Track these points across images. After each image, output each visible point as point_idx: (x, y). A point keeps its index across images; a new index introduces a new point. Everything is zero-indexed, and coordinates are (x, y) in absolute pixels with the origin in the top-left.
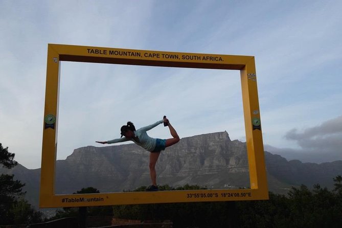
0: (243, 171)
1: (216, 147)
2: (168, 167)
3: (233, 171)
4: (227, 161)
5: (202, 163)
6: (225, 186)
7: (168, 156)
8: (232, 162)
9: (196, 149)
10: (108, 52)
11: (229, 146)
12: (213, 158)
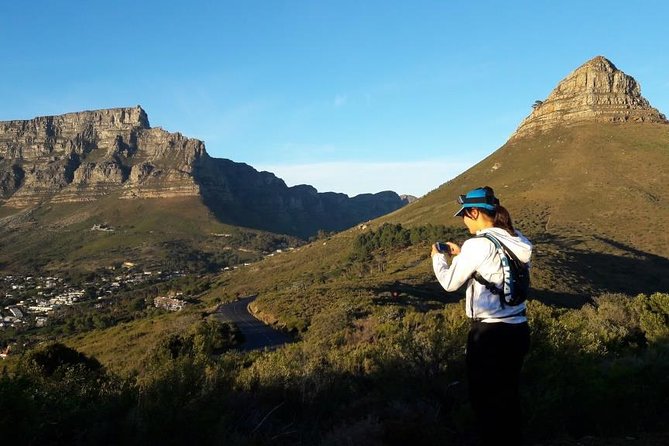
3: (129, 196)
4: (126, 174)
6: (95, 227)
11: (140, 140)
12: (94, 165)
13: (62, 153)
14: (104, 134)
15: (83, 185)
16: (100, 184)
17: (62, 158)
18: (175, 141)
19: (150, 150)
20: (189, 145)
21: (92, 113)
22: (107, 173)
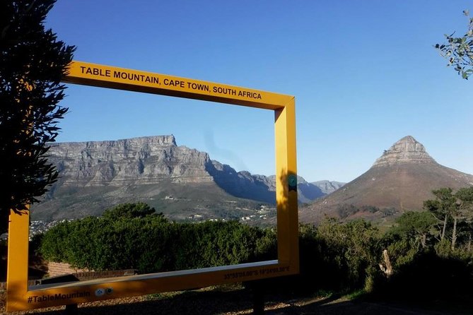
0: (188, 181)
1: (159, 152)
2: (98, 174)
3: (177, 181)
4: (171, 170)
5: (142, 171)
6: (167, 198)
7: (99, 161)
8: (177, 170)
9: (135, 153)
10: (112, 74)
11: (175, 152)
12: (155, 166)
13: (134, 158)
14: (154, 149)
15: (151, 175)
16: (159, 175)
17: (134, 161)
18: (194, 152)
19: (181, 158)
20: (201, 155)
21: (147, 138)
22: (162, 169)
